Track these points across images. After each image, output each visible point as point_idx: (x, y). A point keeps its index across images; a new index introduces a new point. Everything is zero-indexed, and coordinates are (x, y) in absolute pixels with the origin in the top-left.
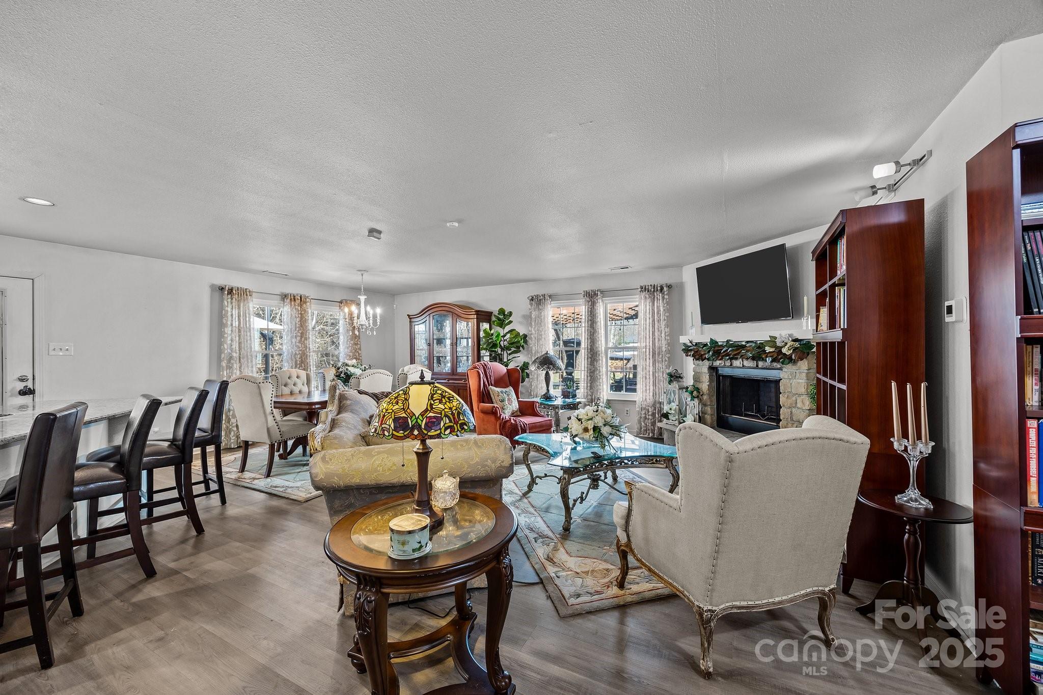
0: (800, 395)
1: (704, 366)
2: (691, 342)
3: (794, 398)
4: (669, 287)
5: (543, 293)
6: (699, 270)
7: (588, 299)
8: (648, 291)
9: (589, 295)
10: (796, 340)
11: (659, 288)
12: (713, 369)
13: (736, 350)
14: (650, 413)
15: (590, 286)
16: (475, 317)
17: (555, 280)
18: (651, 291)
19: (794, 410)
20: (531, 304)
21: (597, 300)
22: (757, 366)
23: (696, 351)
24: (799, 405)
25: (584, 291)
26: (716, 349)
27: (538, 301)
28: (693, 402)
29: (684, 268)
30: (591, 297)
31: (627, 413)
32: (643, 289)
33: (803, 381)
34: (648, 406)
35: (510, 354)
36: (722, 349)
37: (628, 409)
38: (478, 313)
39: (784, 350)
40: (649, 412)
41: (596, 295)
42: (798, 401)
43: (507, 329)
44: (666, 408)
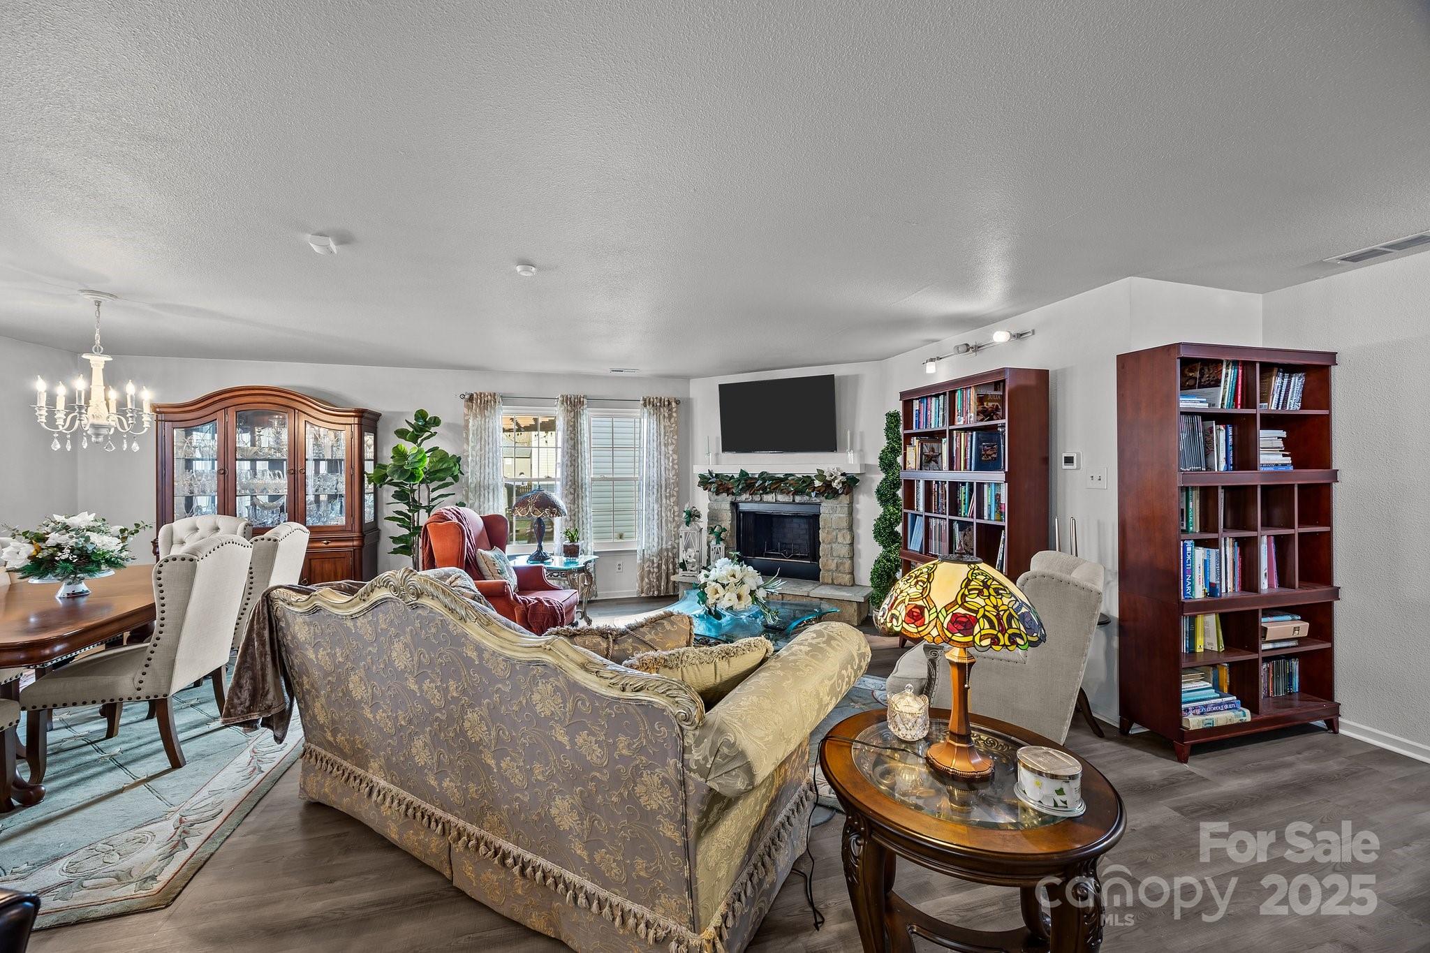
0: (840, 530)
1: (725, 502)
2: (710, 473)
3: (834, 533)
4: (678, 402)
5: (492, 391)
6: (722, 388)
7: (569, 408)
8: (653, 405)
9: (571, 402)
10: (843, 474)
11: (666, 403)
12: (734, 505)
13: (775, 483)
14: (655, 565)
15: (573, 390)
16: (356, 422)
17: (507, 373)
18: (657, 405)
19: (834, 545)
20: (469, 408)
21: (583, 410)
22: (794, 501)
23: (716, 484)
24: (840, 540)
25: (563, 396)
26: (749, 482)
27: (479, 402)
28: (718, 546)
29: (691, 380)
30: (574, 405)
31: (619, 569)
32: (647, 402)
33: (844, 515)
34: (653, 556)
35: (434, 490)
36: (756, 482)
37: (621, 563)
38: (361, 414)
39: (834, 485)
40: (653, 563)
41: (581, 403)
42: (838, 536)
43: (427, 445)
44: (683, 556)
